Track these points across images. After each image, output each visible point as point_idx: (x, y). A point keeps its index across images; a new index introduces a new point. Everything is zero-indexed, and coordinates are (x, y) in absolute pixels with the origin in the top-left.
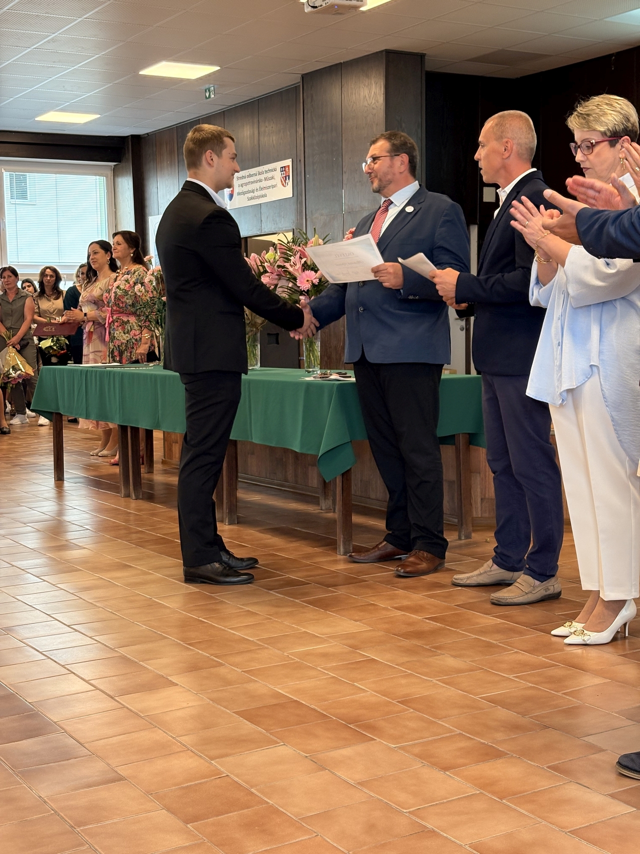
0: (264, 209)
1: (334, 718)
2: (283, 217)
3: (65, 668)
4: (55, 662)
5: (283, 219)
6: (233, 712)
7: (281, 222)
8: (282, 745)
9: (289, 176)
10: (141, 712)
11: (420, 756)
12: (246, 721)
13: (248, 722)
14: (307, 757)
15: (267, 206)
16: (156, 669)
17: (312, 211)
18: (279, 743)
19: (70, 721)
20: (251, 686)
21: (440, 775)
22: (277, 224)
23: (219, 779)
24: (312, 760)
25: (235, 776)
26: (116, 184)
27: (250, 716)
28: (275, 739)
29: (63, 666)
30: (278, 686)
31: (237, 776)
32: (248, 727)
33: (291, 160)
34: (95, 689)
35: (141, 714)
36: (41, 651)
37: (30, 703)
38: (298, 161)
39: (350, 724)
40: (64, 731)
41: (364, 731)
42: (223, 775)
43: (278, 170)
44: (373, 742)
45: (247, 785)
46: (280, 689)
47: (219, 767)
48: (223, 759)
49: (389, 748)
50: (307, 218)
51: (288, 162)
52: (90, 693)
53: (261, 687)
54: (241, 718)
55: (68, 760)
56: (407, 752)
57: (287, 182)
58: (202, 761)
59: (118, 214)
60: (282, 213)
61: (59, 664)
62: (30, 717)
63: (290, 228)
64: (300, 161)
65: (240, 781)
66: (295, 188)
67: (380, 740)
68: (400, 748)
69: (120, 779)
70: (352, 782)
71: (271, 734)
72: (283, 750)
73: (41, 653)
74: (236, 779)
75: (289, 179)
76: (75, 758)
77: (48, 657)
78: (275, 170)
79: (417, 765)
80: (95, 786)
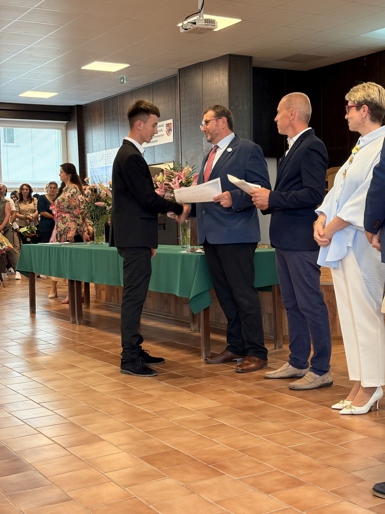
0: (156, 149)
1: (200, 461)
2: (168, 154)
3: (36, 430)
4: (30, 426)
5: (167, 155)
6: (139, 457)
7: (166, 157)
8: (168, 478)
9: (171, 129)
10: (82, 457)
11: (253, 485)
12: (146, 463)
13: (147, 464)
14: (183, 485)
15: (158, 147)
16: (91, 430)
17: (185, 151)
18: (166, 477)
19: (39, 463)
20: (149, 441)
21: (265, 496)
22: (164, 158)
23: (130, 499)
24: (187, 487)
25: (140, 497)
26: (68, 134)
27: (149, 460)
28: (164, 474)
29: (34, 429)
30: (166, 441)
31: (141, 497)
32: (147, 467)
33: (172, 120)
34: (54, 443)
35: (82, 459)
36: (21, 419)
37: (15, 452)
38: (177, 120)
39: (209, 465)
40: (35, 470)
41: (218, 469)
42: (132, 497)
43: (165, 125)
44: (224, 476)
45: (147, 503)
46: (167, 443)
47: (130, 492)
48: (133, 487)
49: (234, 480)
50: (182, 154)
51: (171, 121)
52: (51, 446)
53: (155, 441)
54: (143, 461)
55: (38, 488)
56: (245, 482)
57: (170, 133)
58: (119, 488)
59: (69, 152)
60: (167, 152)
61: (32, 427)
62: (14, 460)
63: (172, 160)
64: (178, 120)
65: (143, 501)
66: (175, 137)
67: (228, 475)
68: (240, 480)
69: (69, 499)
70: (211, 501)
71: (161, 471)
72: (169, 481)
73: (21, 420)
74: (141, 499)
75: (171, 131)
76: (42, 486)
77: (25, 423)
78: (163, 125)
79: (251, 490)
80: (54, 504)
